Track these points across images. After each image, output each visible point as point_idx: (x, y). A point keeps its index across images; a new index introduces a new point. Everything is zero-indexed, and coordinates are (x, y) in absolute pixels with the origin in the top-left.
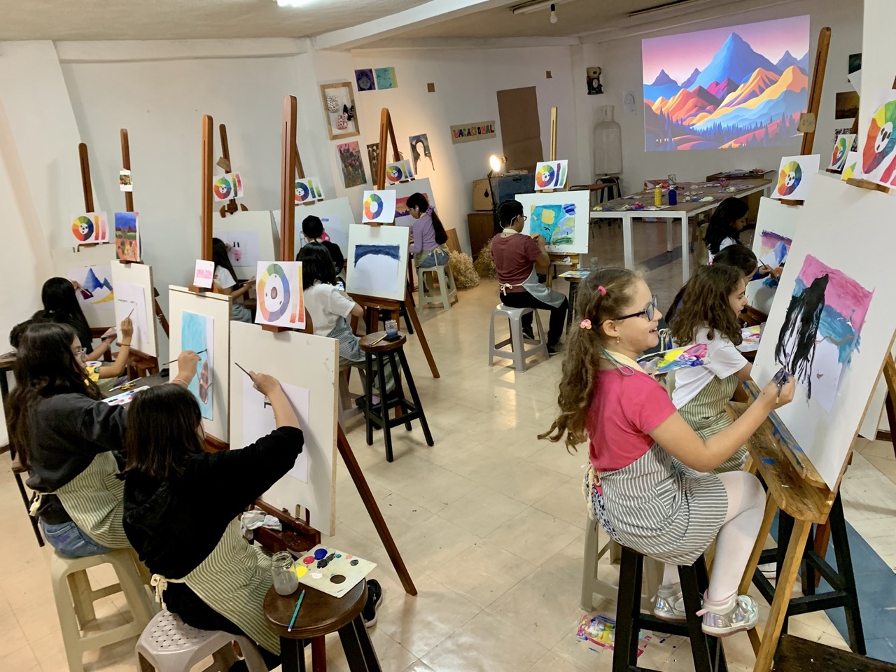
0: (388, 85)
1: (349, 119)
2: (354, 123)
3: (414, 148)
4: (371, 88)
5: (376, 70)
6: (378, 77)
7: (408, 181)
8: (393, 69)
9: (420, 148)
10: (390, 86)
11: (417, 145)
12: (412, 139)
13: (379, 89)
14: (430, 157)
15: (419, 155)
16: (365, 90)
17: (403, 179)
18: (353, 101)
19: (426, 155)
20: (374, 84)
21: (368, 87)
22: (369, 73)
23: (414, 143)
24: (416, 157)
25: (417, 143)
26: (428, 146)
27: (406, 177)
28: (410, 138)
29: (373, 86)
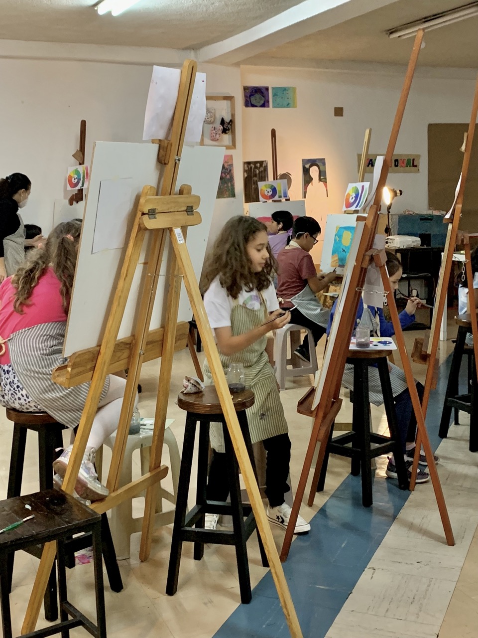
0: (285, 104)
1: (225, 131)
2: (231, 136)
3: (306, 171)
4: (264, 105)
5: (273, 88)
6: (275, 95)
7: (280, 201)
8: (294, 89)
9: (314, 172)
10: (288, 105)
11: (311, 169)
12: (305, 162)
13: (274, 107)
14: (325, 182)
15: (311, 179)
16: (256, 106)
17: (276, 198)
18: (233, 115)
19: (320, 180)
20: (268, 102)
21: (261, 104)
22: (264, 91)
23: (307, 166)
24: (308, 180)
25: (311, 166)
26: (325, 172)
27: (280, 197)
28: (303, 160)
29: (266, 104)
